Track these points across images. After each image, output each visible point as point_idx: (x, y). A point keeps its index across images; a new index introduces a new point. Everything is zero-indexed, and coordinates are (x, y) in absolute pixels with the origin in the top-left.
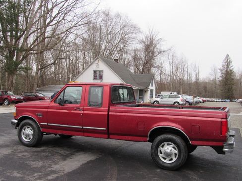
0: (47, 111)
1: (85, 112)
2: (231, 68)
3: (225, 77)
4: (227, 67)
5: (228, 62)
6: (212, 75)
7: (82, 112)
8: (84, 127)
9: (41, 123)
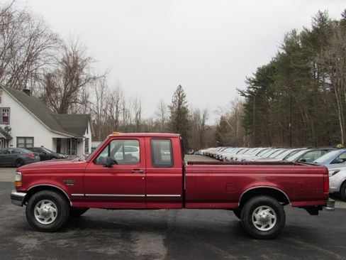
0: (83, 176)
1: (148, 175)
2: (185, 105)
3: (177, 119)
4: (180, 104)
5: (180, 96)
6: (158, 115)
8: (147, 195)
9: (72, 195)
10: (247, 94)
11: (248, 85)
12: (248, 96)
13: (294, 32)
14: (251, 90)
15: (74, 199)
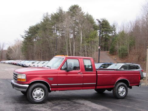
0: (57, 76)
1: (84, 75)
7: (82, 75)
8: (84, 84)
9: (52, 85)
10: (24, 37)
11: (25, 33)
12: (25, 38)
13: (47, 14)
14: (26, 35)
15: (52, 87)
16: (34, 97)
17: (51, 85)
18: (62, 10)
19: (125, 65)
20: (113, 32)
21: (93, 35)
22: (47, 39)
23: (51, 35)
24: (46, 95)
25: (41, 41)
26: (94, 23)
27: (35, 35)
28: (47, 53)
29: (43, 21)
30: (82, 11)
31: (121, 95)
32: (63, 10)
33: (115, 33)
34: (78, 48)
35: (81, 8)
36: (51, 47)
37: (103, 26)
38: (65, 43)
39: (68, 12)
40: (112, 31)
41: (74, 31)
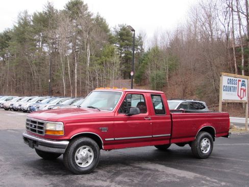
0: (114, 124)
1: (154, 121)
7: (151, 121)
8: (154, 136)
9: (106, 139)
13: (26, 12)
15: (106, 143)
16: (77, 162)
17: (104, 141)
18: (52, 7)
19: (184, 104)
20: (139, 47)
21: (108, 53)
22: (27, 58)
23: (33, 50)
24: (96, 157)
25: (15, 61)
26: (108, 31)
27: (4, 49)
28: (26, 83)
29: (17, 26)
30: (88, 11)
31: (204, 152)
32: (55, 8)
33: (142, 49)
34: (82, 73)
35: (86, 5)
36: (33, 71)
37: (123, 37)
38: (60, 65)
39: (64, 12)
40: (137, 46)
41: (75, 44)
